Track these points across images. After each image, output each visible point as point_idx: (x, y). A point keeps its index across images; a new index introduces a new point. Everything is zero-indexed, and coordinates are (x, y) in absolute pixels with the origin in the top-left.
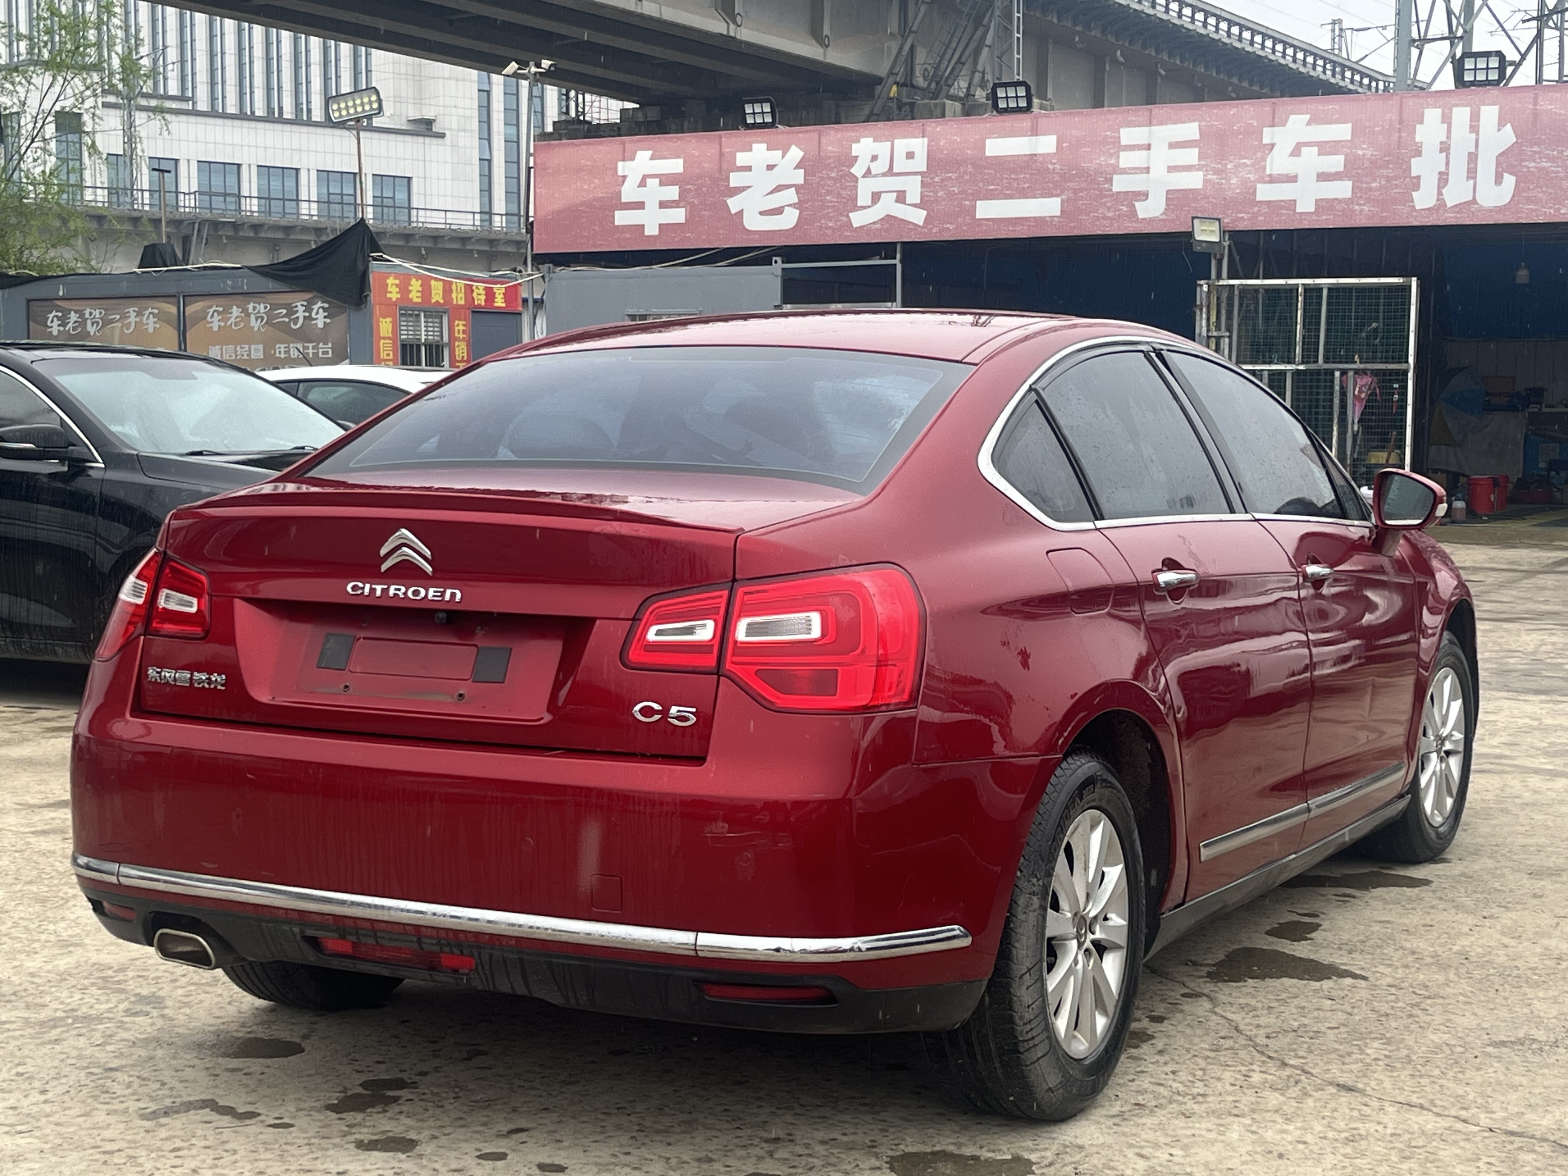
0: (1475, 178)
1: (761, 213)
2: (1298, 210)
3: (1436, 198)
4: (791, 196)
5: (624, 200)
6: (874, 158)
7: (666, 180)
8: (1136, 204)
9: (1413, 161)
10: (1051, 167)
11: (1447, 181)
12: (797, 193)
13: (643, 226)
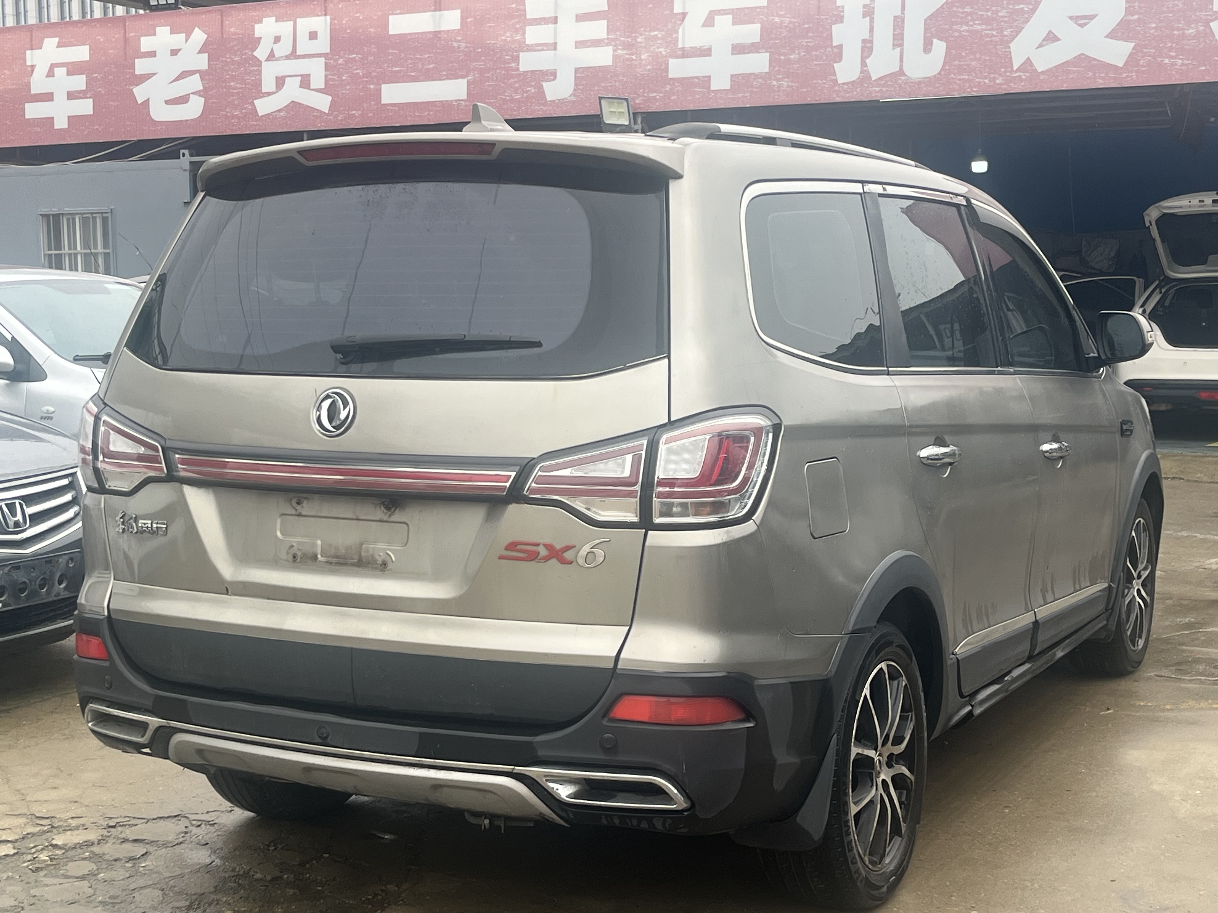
0: (901, 45)
1: (167, 102)
2: (712, 88)
3: (859, 69)
4: (195, 83)
5: (33, 91)
6: (277, 39)
7: (73, 69)
8: (545, 85)
9: (835, 28)
10: (455, 44)
11: (871, 50)
12: (202, 80)
13: (53, 118)
